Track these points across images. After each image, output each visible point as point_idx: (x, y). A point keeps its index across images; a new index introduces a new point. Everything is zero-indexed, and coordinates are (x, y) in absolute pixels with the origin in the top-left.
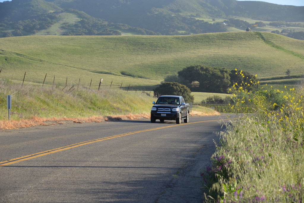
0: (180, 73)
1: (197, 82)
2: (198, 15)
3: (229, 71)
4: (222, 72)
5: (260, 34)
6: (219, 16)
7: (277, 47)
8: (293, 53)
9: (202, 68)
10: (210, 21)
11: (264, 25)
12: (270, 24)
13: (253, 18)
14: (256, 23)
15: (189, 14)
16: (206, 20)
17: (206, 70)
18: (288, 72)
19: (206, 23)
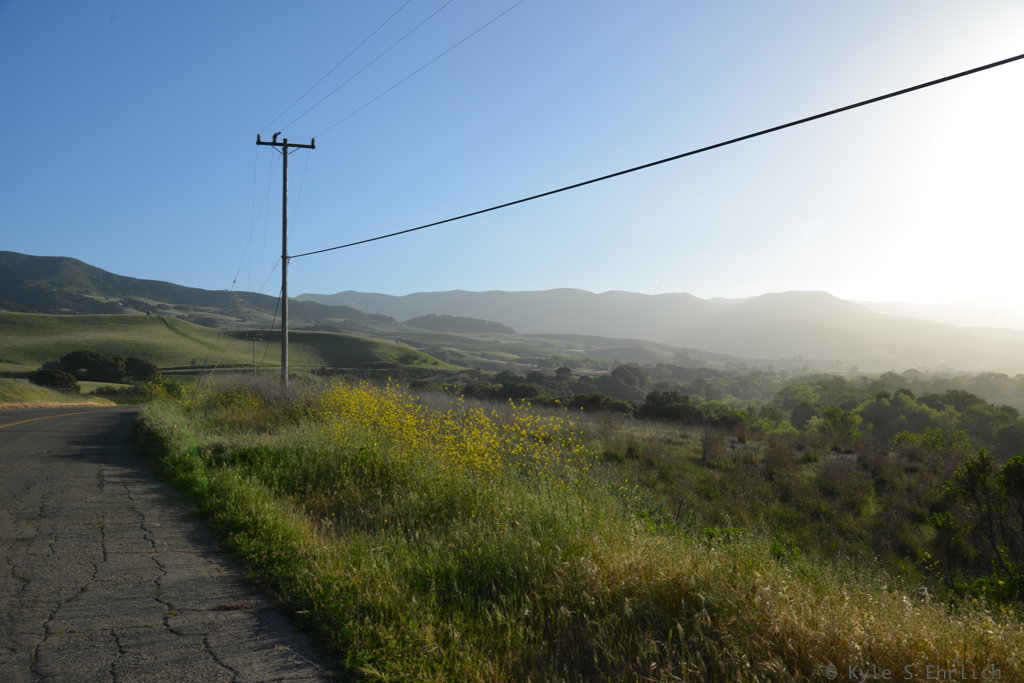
0: (62, 359)
1: (84, 370)
2: (86, 292)
3: (124, 358)
4: (116, 359)
5: (162, 319)
6: (114, 295)
7: (182, 334)
8: (199, 341)
9: (91, 355)
10: (102, 299)
11: (168, 308)
12: (175, 308)
13: (155, 300)
14: (159, 306)
15: (75, 289)
16: (96, 298)
17: (97, 356)
18: (193, 362)
19: (98, 301)
